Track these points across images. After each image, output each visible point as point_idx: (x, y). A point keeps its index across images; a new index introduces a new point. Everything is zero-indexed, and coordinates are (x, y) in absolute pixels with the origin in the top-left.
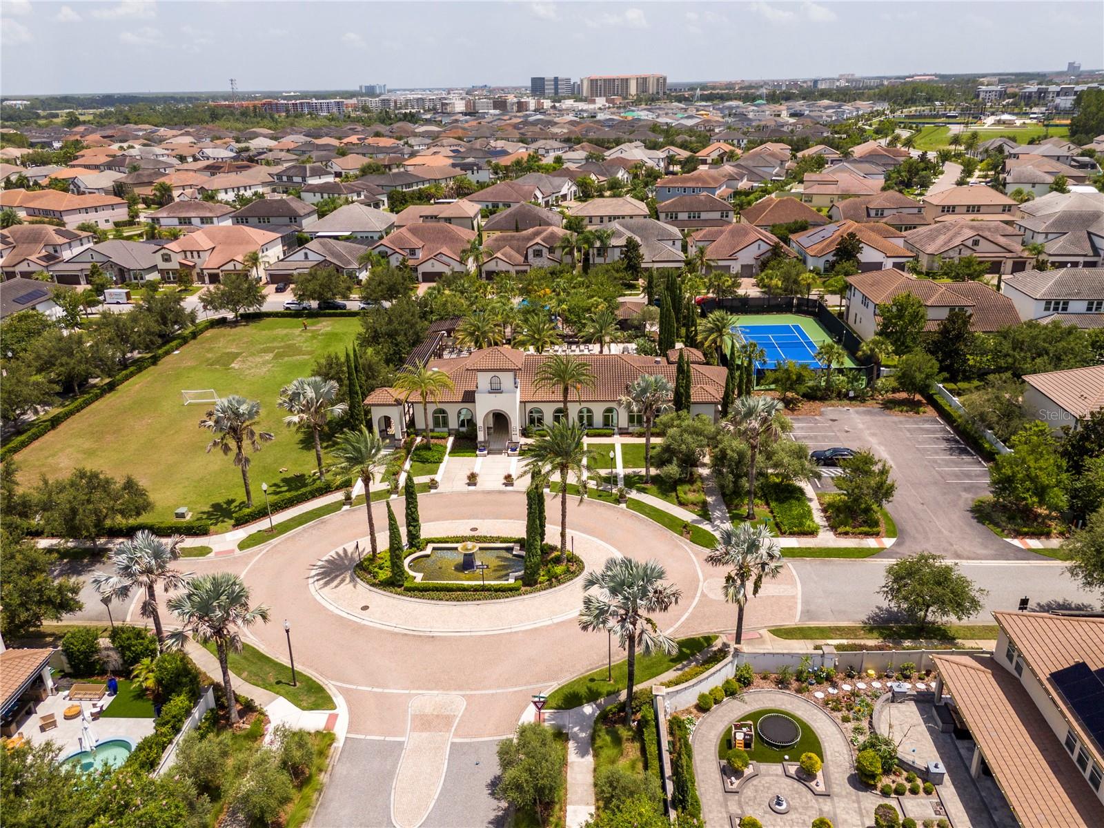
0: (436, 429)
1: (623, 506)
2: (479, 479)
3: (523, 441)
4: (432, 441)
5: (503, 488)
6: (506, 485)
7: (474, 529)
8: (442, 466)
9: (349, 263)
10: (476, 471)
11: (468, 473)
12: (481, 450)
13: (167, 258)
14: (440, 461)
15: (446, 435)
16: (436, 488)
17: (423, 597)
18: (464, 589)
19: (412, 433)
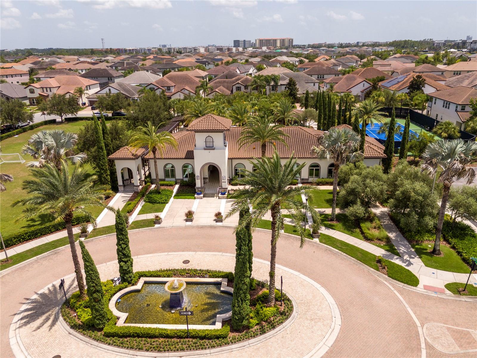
0: (167, 179)
1: (316, 240)
2: (195, 216)
3: (230, 187)
4: (162, 188)
5: (214, 223)
6: (217, 221)
7: (186, 262)
8: (167, 206)
9: (133, 94)
10: (193, 209)
11: (187, 211)
12: (198, 194)
13: (32, 92)
14: (166, 202)
15: (173, 183)
16: (160, 223)
17: (121, 345)
18: (167, 336)
19: (148, 182)
